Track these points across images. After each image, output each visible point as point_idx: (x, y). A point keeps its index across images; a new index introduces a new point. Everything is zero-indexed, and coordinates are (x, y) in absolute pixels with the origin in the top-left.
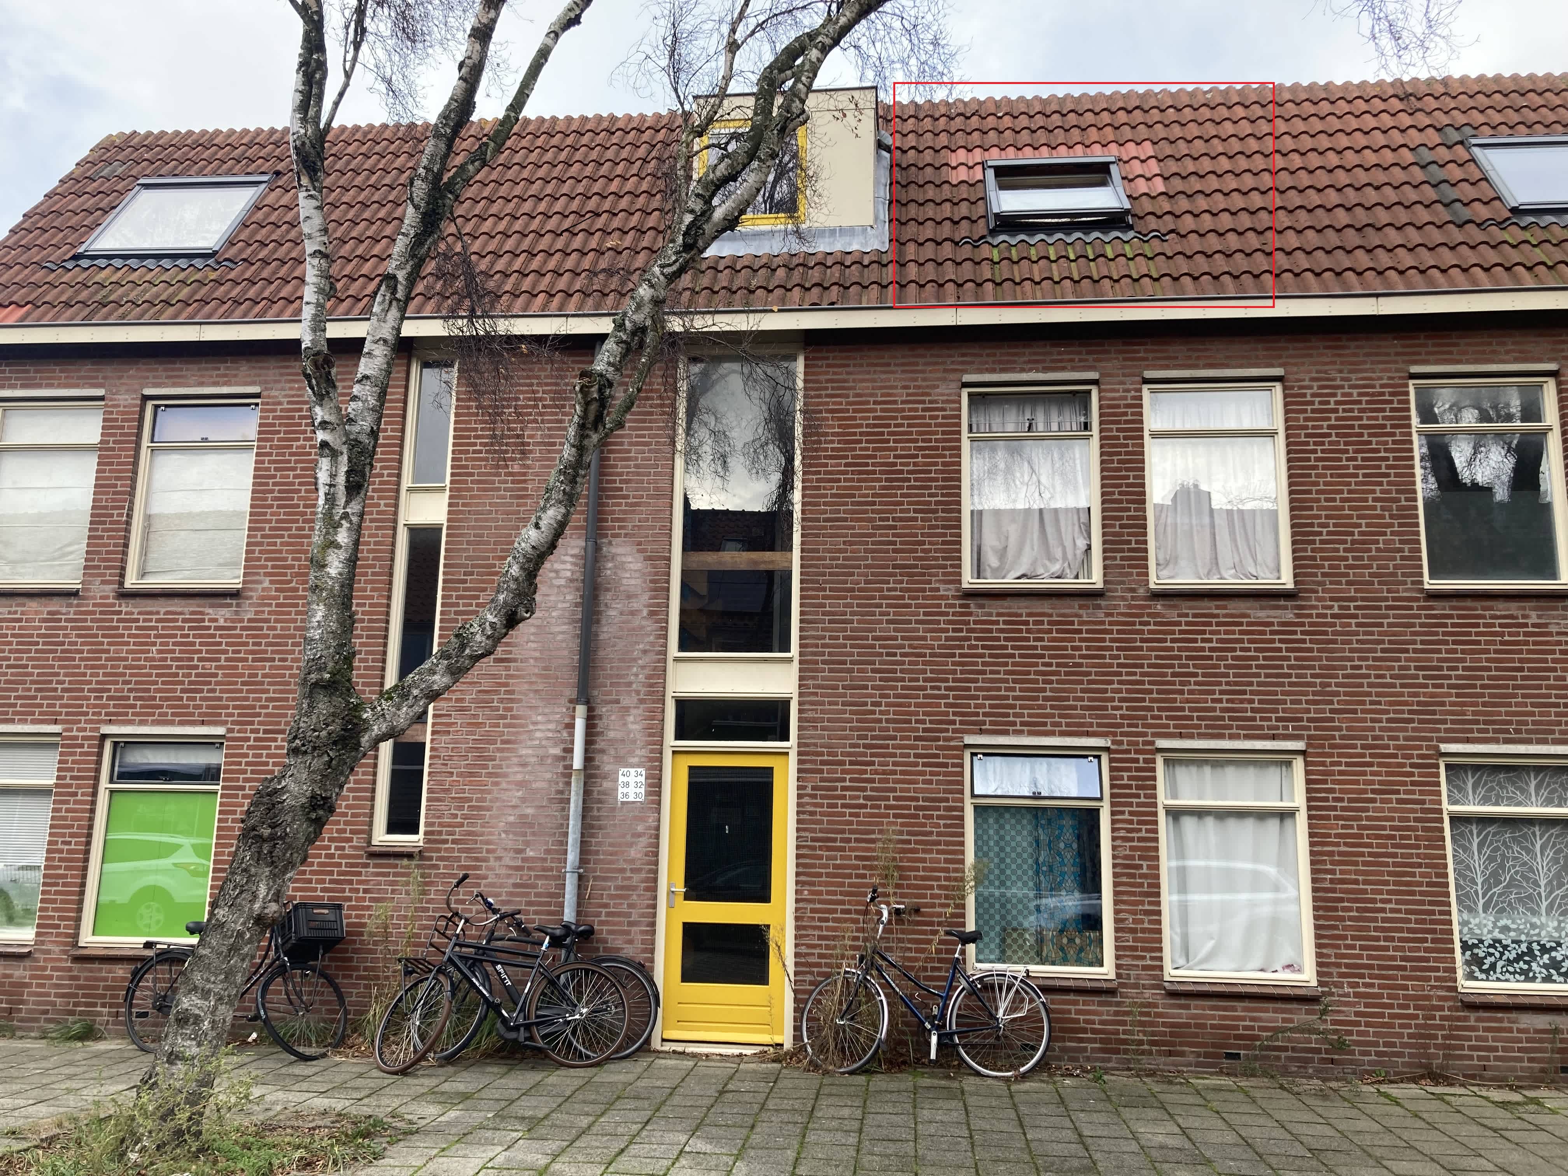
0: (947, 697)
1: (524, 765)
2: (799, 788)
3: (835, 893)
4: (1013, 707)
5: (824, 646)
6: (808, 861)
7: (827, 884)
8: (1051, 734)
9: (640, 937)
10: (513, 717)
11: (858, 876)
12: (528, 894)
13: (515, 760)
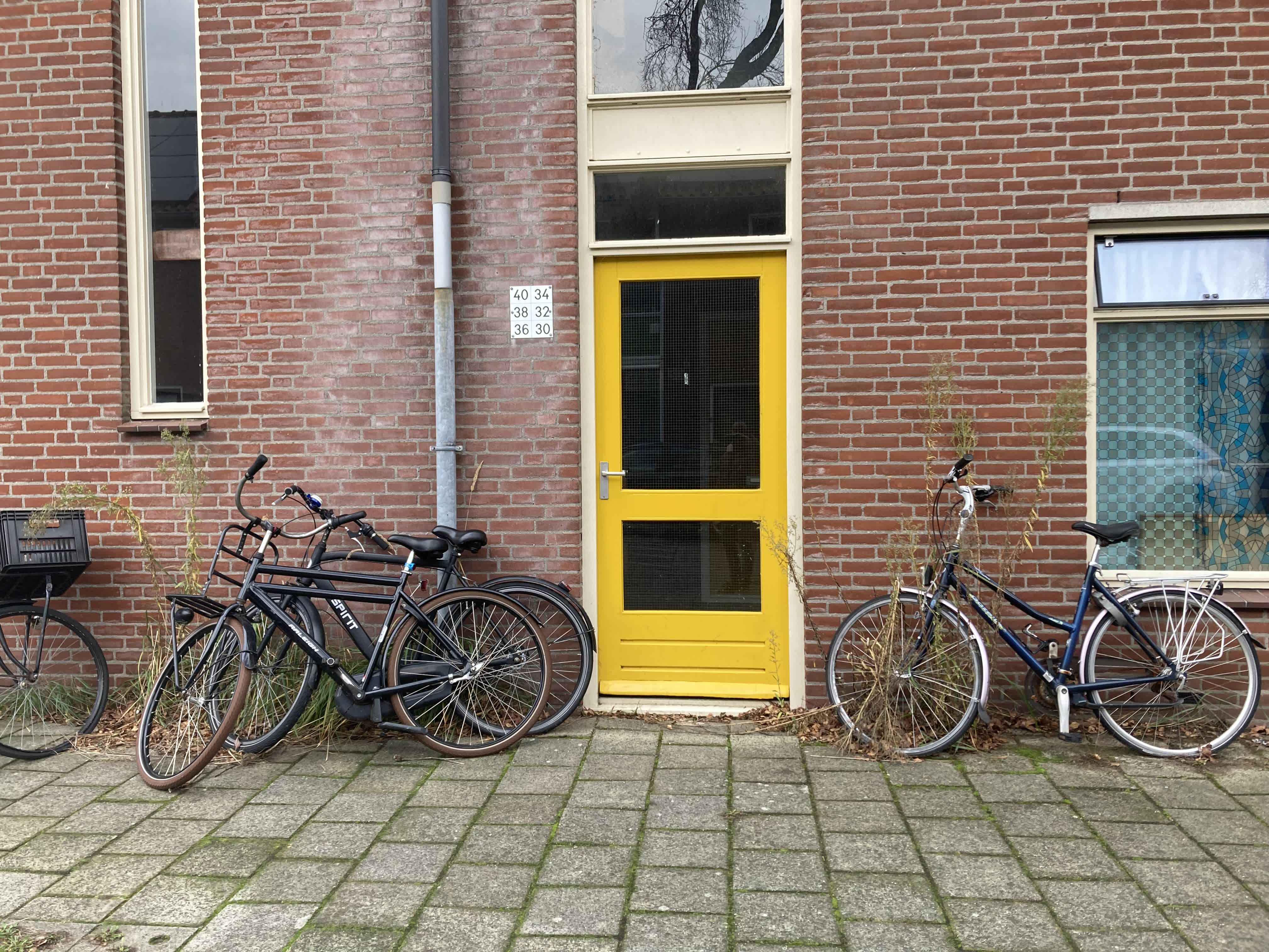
0: (1061, 141)
1: (356, 286)
2: (806, 306)
3: (869, 470)
4: (1178, 151)
5: (846, 65)
6: (823, 422)
7: (856, 456)
8: (1245, 193)
9: (558, 546)
10: (332, 209)
11: (907, 442)
12: (379, 486)
13: (341, 279)
